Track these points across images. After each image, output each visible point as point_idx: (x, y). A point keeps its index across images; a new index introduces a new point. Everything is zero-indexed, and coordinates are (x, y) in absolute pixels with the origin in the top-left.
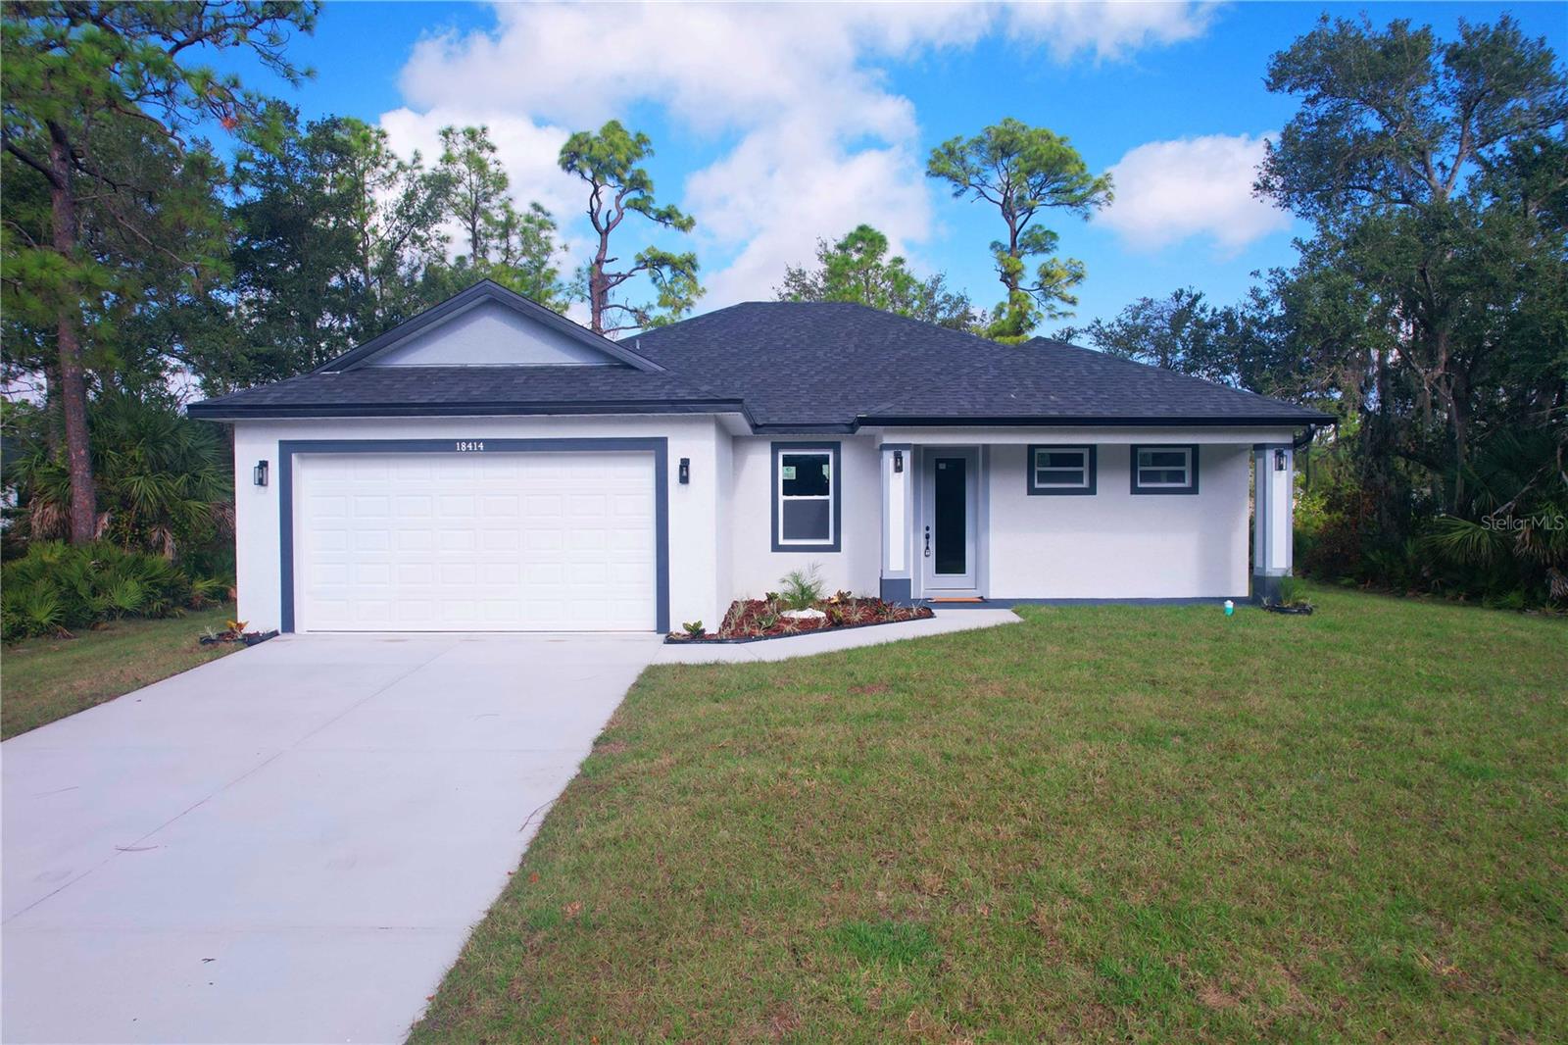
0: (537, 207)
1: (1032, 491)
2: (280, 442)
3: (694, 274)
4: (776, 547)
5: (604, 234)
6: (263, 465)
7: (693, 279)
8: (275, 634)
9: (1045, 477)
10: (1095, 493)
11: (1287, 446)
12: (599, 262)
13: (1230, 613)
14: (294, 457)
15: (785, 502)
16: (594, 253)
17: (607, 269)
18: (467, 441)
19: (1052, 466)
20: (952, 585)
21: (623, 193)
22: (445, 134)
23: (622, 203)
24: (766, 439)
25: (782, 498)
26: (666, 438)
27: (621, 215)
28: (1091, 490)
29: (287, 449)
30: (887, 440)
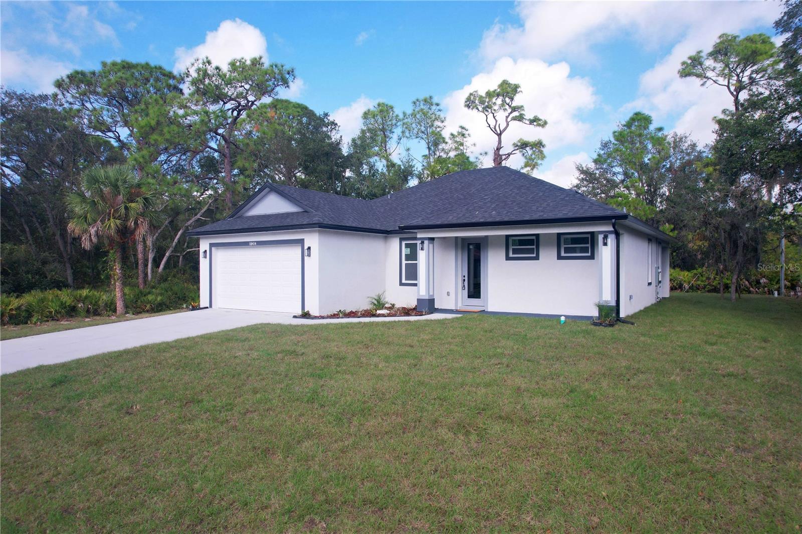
0: (462, 128)
1: (508, 258)
2: (210, 244)
3: (542, 149)
4: (401, 284)
5: (499, 135)
6: (206, 251)
7: (541, 152)
8: (207, 308)
9: (515, 251)
10: (538, 259)
11: (610, 232)
12: (498, 149)
13: (562, 323)
14: (213, 248)
15: (406, 264)
16: (495, 145)
17: (502, 152)
18: (252, 242)
19: (520, 245)
20: (474, 305)
21: (511, 113)
22: (415, 103)
23: (509, 119)
24: (396, 237)
25: (404, 262)
26: (303, 240)
27: (508, 125)
28: (537, 258)
29: (212, 245)
30: (419, 236)
